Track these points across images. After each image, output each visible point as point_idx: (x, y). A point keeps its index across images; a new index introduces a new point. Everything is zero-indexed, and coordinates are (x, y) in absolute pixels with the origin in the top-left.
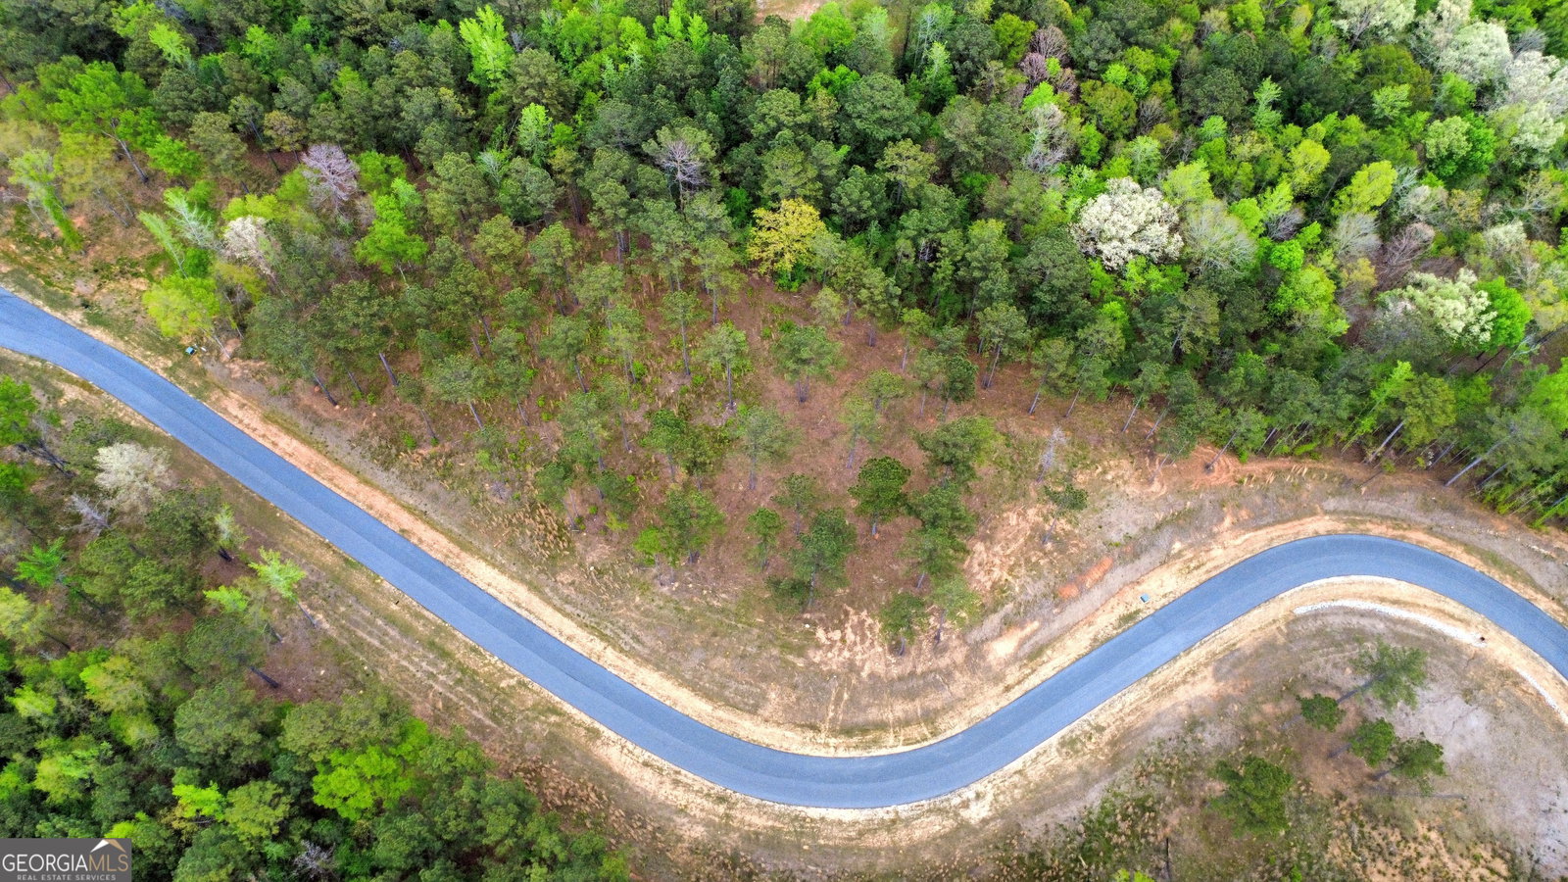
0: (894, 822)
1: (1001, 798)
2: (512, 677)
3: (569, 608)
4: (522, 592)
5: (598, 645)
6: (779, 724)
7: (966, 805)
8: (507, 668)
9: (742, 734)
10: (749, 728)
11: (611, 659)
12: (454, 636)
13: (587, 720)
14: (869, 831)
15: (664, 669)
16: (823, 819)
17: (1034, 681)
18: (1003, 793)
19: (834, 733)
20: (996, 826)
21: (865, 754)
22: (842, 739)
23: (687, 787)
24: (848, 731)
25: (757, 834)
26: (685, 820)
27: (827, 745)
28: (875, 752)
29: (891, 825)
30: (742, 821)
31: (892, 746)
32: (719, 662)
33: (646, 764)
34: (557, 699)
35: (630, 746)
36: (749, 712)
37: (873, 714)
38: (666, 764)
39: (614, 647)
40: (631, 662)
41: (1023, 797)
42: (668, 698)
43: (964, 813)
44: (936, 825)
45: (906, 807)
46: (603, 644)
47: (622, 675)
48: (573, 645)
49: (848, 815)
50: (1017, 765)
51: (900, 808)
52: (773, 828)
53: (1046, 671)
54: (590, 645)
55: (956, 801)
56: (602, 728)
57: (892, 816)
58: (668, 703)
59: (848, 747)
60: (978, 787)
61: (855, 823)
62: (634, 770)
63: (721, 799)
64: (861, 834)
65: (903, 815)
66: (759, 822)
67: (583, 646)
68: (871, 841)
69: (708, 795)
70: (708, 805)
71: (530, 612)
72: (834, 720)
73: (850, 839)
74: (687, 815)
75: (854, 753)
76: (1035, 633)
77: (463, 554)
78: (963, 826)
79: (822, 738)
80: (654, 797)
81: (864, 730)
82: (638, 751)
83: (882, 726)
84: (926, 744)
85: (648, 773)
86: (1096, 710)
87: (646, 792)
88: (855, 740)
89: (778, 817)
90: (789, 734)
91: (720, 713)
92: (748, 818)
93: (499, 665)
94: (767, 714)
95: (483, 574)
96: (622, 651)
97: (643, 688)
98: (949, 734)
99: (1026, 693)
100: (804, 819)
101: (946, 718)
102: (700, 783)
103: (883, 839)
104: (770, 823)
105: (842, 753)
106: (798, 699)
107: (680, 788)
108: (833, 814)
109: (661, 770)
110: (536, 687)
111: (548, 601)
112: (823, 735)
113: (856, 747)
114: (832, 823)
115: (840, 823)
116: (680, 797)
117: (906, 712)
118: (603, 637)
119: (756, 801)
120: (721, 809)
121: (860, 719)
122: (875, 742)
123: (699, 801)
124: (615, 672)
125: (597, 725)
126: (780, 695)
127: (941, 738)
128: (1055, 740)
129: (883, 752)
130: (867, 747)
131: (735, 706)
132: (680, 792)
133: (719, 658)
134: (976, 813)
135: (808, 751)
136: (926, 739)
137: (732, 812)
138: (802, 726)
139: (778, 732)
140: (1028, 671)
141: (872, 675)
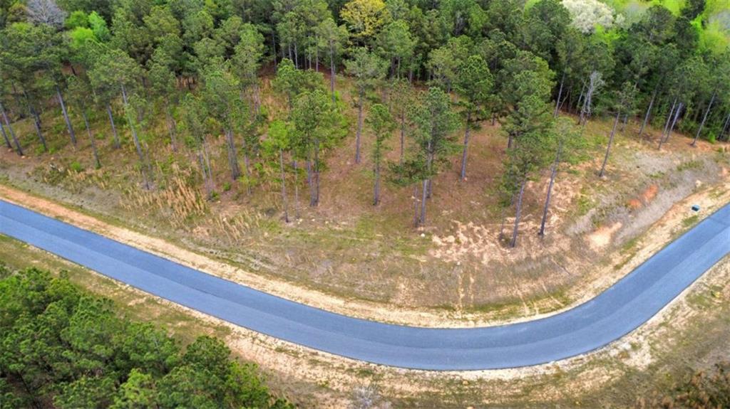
0: (558, 376)
1: (658, 346)
2: (142, 297)
3: (202, 249)
4: (160, 243)
5: (229, 269)
6: (413, 309)
7: (625, 354)
8: (137, 291)
9: (377, 318)
10: (381, 313)
11: (241, 276)
13: (217, 321)
14: (534, 386)
15: (293, 279)
16: (480, 381)
17: (636, 261)
18: (657, 342)
19: (468, 309)
20: (664, 371)
21: (505, 323)
22: (478, 314)
23: (327, 366)
24: (483, 308)
25: (412, 401)
26: (328, 395)
27: (465, 320)
28: (515, 321)
29: (557, 379)
30: (392, 390)
31: (528, 316)
33: (279, 350)
34: (186, 308)
35: (262, 337)
36: (381, 302)
37: (502, 292)
38: (301, 348)
39: (244, 269)
40: (261, 278)
41: (679, 345)
42: (299, 298)
43: (629, 363)
44: (604, 376)
45: (566, 362)
46: (234, 268)
47: (252, 286)
48: (205, 271)
49: (507, 375)
50: (657, 319)
51: (559, 363)
52: (427, 393)
53: (645, 253)
54: (222, 270)
55: (614, 353)
56: (231, 326)
57: (554, 371)
58: (299, 301)
59: (486, 320)
60: (632, 338)
61: (517, 381)
62: (266, 356)
63: (365, 373)
64: (527, 390)
65: (566, 369)
66: (411, 389)
67: (215, 270)
68: (539, 396)
69: (351, 370)
70: (351, 379)
71: (166, 254)
72: (465, 300)
73: (517, 396)
74: (329, 390)
75: (494, 324)
78: (631, 372)
79: (458, 315)
80: (291, 377)
81: (498, 306)
82: (270, 340)
83: (515, 301)
84: (561, 311)
85: (282, 358)
87: (281, 374)
88: (491, 313)
89: (431, 383)
90: (423, 314)
91: (353, 305)
92: (397, 387)
93: (130, 290)
94: (399, 302)
95: (125, 235)
96: (251, 271)
97: (274, 293)
98: (580, 302)
99: (636, 268)
100: (461, 383)
101: (573, 290)
102: (338, 361)
103: (553, 392)
104: (424, 389)
105: (481, 324)
106: (427, 286)
107: (319, 367)
108: (490, 375)
109: (296, 354)
110: (166, 302)
111: (184, 247)
112: (459, 312)
113: (495, 319)
114: (492, 383)
115: (501, 382)
116: (320, 375)
117: (533, 289)
118: (233, 263)
119: (404, 371)
120: (367, 381)
121: (491, 297)
122: (512, 313)
123: (341, 376)
124: (247, 285)
125: (226, 324)
126: (410, 285)
127: (573, 306)
128: (682, 297)
129: (523, 320)
130: (504, 318)
131: (366, 300)
132: (319, 370)
134: (641, 360)
135: (447, 325)
136: (561, 308)
137: (380, 383)
138: (436, 308)
139: (414, 314)
140: (629, 255)
141: (491, 262)
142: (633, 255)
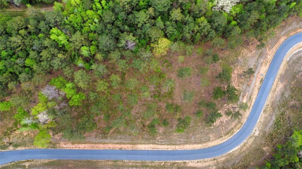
0: (245, 144)
1: (259, 128)
2: (162, 162)
3: (163, 143)
4: (152, 146)
5: (173, 147)
6: (215, 140)
7: (254, 133)
8: (160, 161)
9: (210, 146)
10: (211, 144)
11: (178, 148)
12: (146, 162)
13: (182, 161)
14: (242, 148)
15: (188, 143)
16: (233, 152)
17: (253, 104)
18: (259, 127)
19: (225, 135)
20: (261, 134)
21: (233, 136)
22: (227, 136)
23: (207, 161)
24: (227, 134)
25: (224, 161)
26: (211, 167)
27: (225, 138)
28: (234, 134)
29: (244, 145)
30: (220, 161)
31: (236, 131)
32: (197, 136)
33: (198, 162)
34: (174, 161)
35: (192, 161)
36: (209, 141)
37: (230, 128)
38: (201, 160)
39: (177, 145)
40: (182, 146)
41: (263, 126)
42: (193, 148)
43: (255, 135)
44: (252, 140)
45: (245, 140)
46: (174, 146)
47: (182, 149)
48: (169, 150)
49: (236, 148)
50: (258, 121)
51: (244, 141)
52: (226, 158)
53: (254, 100)
54: (172, 147)
55: (252, 134)
56: (185, 161)
57: (244, 143)
58: (194, 149)
59: (229, 136)
60: (255, 129)
61: (239, 149)
62: (196, 164)
63: (214, 160)
64: (241, 150)
65: (246, 142)
66: (223, 159)
67: (171, 149)
68: (243, 150)
69: (212, 160)
70: (213, 162)
71: (157, 149)
72: (224, 133)
73: (239, 152)
74: (211, 166)
75: (231, 137)
76: (248, 95)
77: (135, 146)
78: (256, 137)
79: (224, 138)
80: (203, 167)
81: (230, 132)
82: (194, 161)
83: (232, 129)
84: (241, 127)
85: (199, 164)
86: (266, 102)
87: (201, 167)
88: (229, 134)
89: (226, 156)
90: (218, 141)
91: (204, 145)
92: (221, 160)
93: (159, 162)
94: (212, 140)
95: (142, 147)
96: (178, 145)
97: (187, 149)
98: (244, 123)
99: (253, 107)
100: (230, 154)
101: (242, 120)
102: (209, 159)
103: (245, 148)
104: (225, 158)
105: (229, 138)
106: (216, 134)
107: (206, 162)
108: (234, 149)
109: (201, 161)
110: (168, 161)
111: (158, 144)
112: (224, 137)
113: (230, 135)
115: (236, 150)
117: (235, 124)
118: (173, 144)
119: (220, 156)
120: (215, 161)
121: (228, 130)
122: (233, 132)
123: (211, 162)
124: (180, 150)
125: (184, 161)
126: (212, 135)
127: (243, 125)
128: (262, 112)
129: (236, 133)
130: (232, 134)
131: (205, 142)
132: (207, 163)
133: (197, 135)
134: (257, 133)
135: (223, 142)
136: (241, 126)
137: (218, 160)
138: (219, 138)
140: (250, 102)
141: (226, 121)
142: (251, 102)
